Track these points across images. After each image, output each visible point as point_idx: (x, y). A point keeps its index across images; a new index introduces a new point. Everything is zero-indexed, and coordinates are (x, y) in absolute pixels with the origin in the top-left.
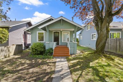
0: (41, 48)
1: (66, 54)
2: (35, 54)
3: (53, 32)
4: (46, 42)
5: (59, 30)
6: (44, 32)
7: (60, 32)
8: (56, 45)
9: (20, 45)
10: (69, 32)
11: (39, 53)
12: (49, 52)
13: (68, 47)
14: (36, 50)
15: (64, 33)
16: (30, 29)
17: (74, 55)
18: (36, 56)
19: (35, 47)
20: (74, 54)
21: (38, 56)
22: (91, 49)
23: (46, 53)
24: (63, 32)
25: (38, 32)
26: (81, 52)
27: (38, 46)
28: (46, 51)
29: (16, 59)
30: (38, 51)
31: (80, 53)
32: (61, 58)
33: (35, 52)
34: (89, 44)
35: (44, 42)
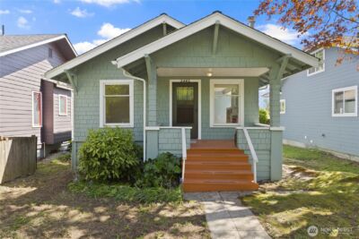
0: (126, 152)
1: (237, 182)
2: (101, 181)
3: (171, 81)
4: (146, 128)
5: (199, 72)
6: (130, 81)
7: (199, 81)
8: (189, 140)
9: (26, 139)
10: (241, 82)
11: (117, 174)
12: (164, 171)
13: (240, 147)
14: (102, 160)
15: (216, 86)
16: (72, 70)
17: (274, 186)
18: (106, 187)
19: (101, 152)
20: (269, 181)
21: (114, 191)
22: (331, 155)
23: (146, 175)
24: (212, 82)
25: (103, 83)
26: (297, 170)
27: (110, 143)
28: (147, 167)
29: (20, 200)
30: (111, 168)
31: (292, 175)
32: (222, 199)
33: (101, 169)
34: (323, 135)
35: (131, 124)
